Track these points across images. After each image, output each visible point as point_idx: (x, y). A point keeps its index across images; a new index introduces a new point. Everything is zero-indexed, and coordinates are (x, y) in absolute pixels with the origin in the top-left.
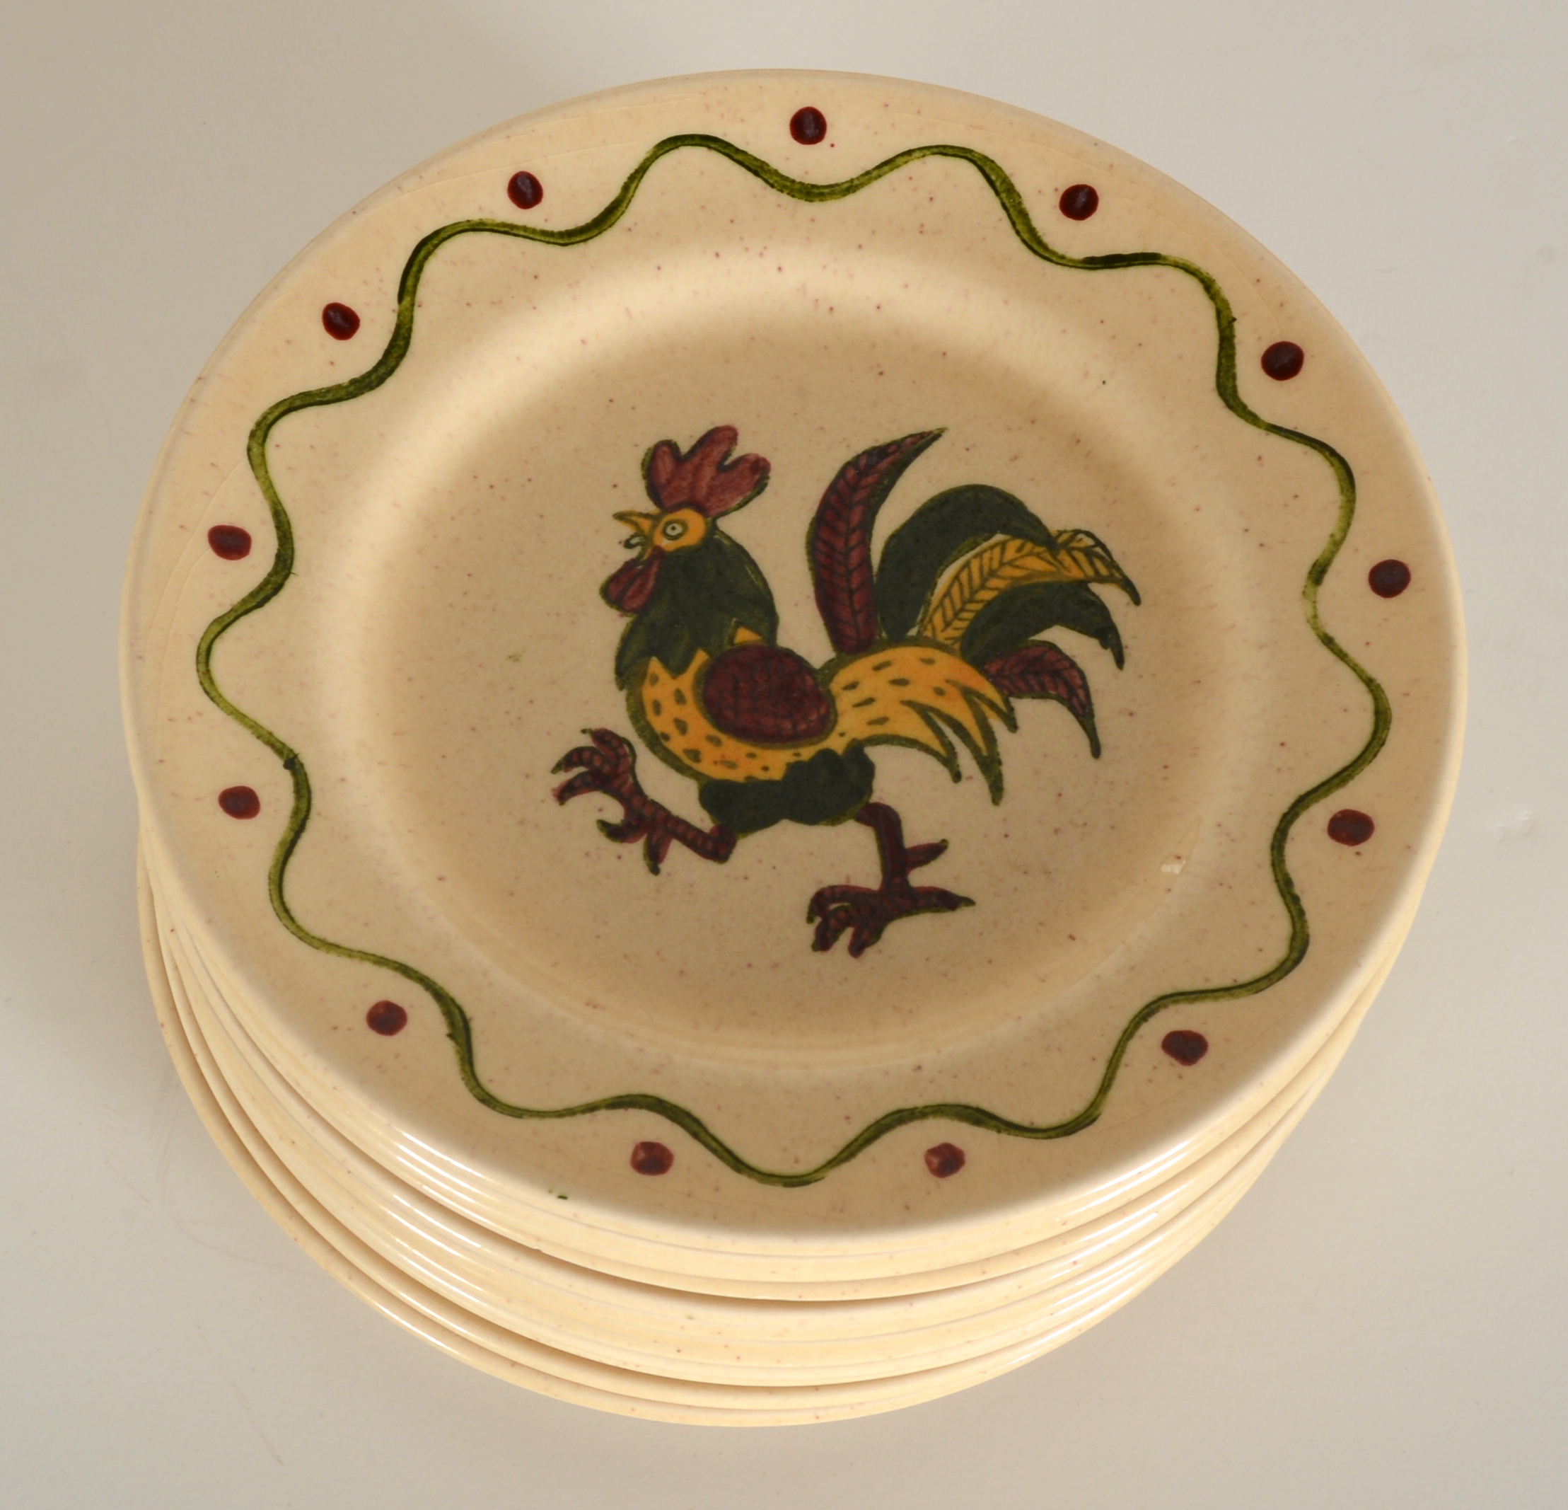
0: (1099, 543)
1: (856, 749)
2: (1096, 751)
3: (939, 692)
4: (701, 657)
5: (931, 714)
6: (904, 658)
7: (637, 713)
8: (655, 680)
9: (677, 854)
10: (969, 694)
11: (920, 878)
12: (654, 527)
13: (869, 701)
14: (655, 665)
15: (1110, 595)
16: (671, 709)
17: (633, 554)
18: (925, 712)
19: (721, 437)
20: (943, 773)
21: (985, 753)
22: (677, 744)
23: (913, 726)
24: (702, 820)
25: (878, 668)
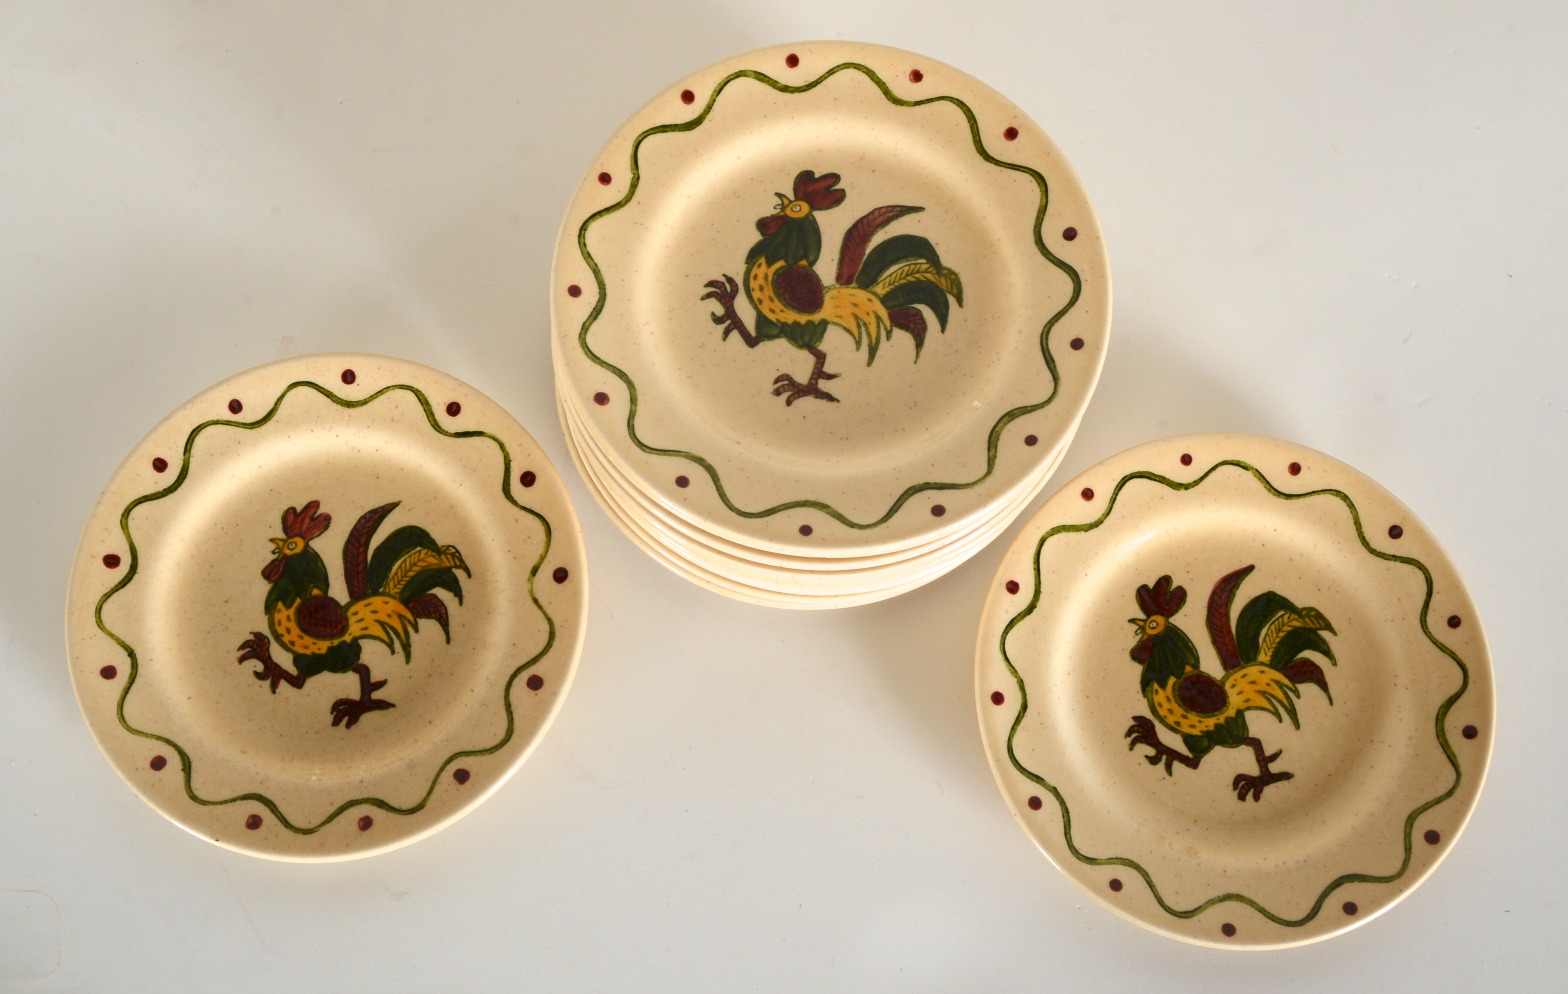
0: (457, 551)
1: (355, 640)
2: (448, 641)
3: (389, 616)
4: (298, 601)
5: (385, 626)
6: (377, 602)
7: (272, 625)
8: (280, 611)
9: (283, 685)
10: (401, 617)
11: (376, 695)
12: (284, 545)
13: (362, 620)
14: (280, 605)
15: (459, 573)
16: (285, 624)
17: (275, 556)
18: (383, 624)
19: (313, 505)
20: (387, 650)
21: (405, 642)
22: (286, 639)
23: (377, 631)
24: (293, 670)
25: (366, 606)
